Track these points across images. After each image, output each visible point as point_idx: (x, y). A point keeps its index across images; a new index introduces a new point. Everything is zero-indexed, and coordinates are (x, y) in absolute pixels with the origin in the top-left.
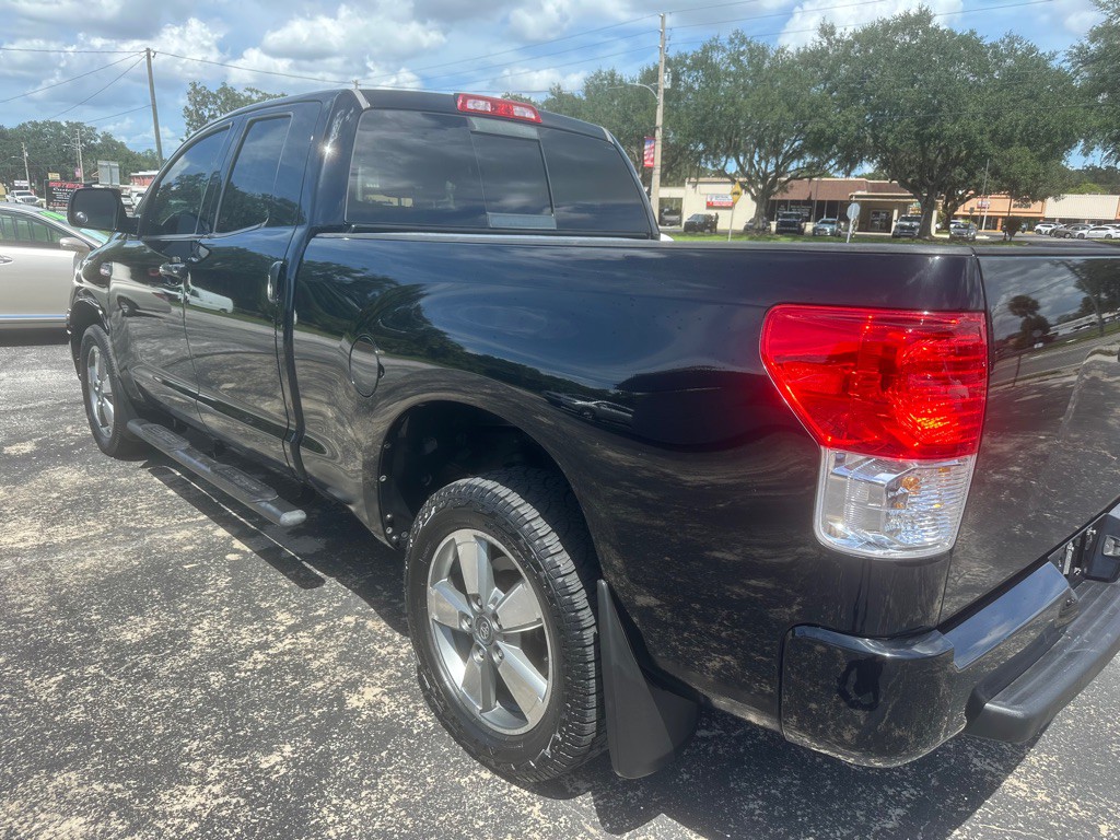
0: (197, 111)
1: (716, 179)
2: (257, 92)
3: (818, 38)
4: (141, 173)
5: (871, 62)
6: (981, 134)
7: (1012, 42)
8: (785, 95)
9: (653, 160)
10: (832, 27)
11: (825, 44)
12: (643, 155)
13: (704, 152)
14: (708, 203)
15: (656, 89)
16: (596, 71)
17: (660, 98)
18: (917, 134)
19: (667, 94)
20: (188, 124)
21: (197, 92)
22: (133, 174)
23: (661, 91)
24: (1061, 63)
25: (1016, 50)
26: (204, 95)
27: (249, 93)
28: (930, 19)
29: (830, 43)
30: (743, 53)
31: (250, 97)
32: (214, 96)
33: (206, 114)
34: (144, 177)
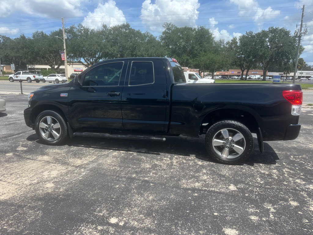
1: (78, 64)
3: (103, 28)
5: (117, 35)
6: (145, 55)
7: (147, 33)
8: (97, 42)
9: (64, 58)
10: (106, 25)
11: (105, 30)
12: (61, 57)
13: (73, 56)
14: (74, 70)
15: (63, 38)
16: (36, 31)
17: (64, 41)
18: (131, 54)
19: (66, 40)
23: (64, 39)
24: (158, 39)
25: (149, 35)
28: (129, 26)
29: (106, 29)
30: (82, 30)
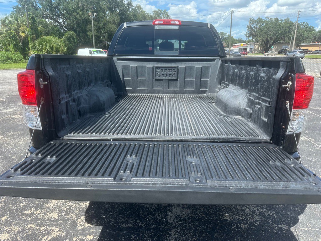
0: (250, 26)
2: (269, 18)
4: (236, 44)
20: (247, 30)
21: (251, 20)
22: (234, 45)
26: (253, 21)
27: (266, 19)
31: (266, 20)
32: (256, 21)
33: (253, 26)
34: (236, 45)
